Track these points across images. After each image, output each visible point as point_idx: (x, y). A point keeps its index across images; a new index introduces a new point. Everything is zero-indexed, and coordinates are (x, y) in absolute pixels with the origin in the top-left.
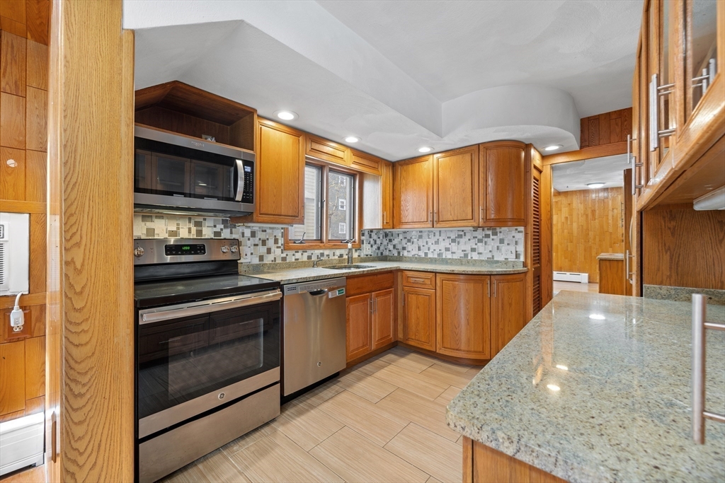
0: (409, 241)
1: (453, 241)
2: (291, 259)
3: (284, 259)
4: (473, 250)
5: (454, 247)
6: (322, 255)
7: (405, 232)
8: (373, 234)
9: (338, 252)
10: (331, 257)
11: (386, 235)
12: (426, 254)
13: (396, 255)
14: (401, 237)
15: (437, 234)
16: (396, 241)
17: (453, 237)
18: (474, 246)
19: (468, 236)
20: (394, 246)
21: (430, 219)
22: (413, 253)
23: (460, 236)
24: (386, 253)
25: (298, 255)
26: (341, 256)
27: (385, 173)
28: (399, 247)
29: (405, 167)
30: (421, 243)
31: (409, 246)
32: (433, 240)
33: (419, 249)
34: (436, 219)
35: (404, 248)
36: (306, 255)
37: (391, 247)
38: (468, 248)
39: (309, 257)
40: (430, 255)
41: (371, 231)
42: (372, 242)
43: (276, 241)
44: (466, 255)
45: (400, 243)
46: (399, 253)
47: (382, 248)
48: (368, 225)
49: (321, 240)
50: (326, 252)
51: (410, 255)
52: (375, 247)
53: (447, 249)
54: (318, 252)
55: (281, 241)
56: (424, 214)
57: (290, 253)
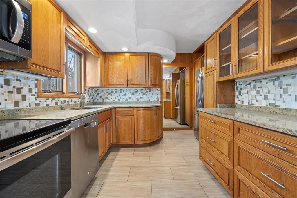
0: (109, 94)
1: (133, 94)
3: (37, 104)
4: (141, 98)
5: (133, 97)
6: (65, 101)
8: (90, 90)
10: (70, 103)
11: (95, 91)
12: (119, 100)
13: (102, 101)
14: (105, 92)
15: (125, 91)
16: (101, 94)
17: (133, 92)
18: (142, 96)
19: (139, 92)
20: (101, 97)
21: (126, 83)
22: (112, 100)
23: (136, 92)
27: (101, 57)
28: (104, 97)
29: (111, 56)
30: (116, 95)
31: (110, 97)
32: (123, 93)
33: (115, 98)
34: (129, 84)
35: (106, 98)
37: (98, 97)
38: (139, 97)
40: (121, 101)
41: (89, 88)
42: (90, 94)
44: (138, 100)
45: (104, 95)
46: (103, 100)
47: (94, 98)
48: (89, 84)
49: (62, 92)
50: (67, 100)
51: (110, 101)
52: (91, 97)
53: (130, 98)
54: (62, 99)
56: (123, 80)
57: (43, 100)
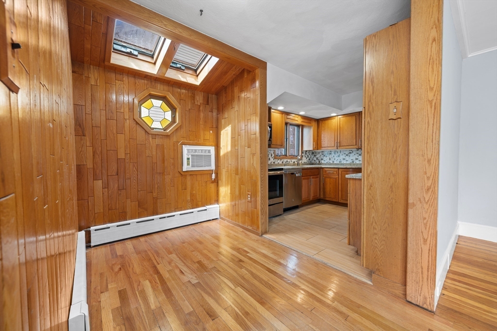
0: (324, 156)
1: (347, 155)
2: (276, 163)
3: (274, 163)
4: (357, 159)
5: (347, 158)
6: (287, 161)
7: (323, 152)
8: (307, 153)
9: (293, 161)
10: (291, 163)
11: (313, 153)
12: (333, 162)
13: (318, 162)
14: (320, 154)
15: (339, 152)
16: (318, 156)
17: (347, 153)
18: (357, 157)
19: (354, 153)
20: (317, 158)
21: (336, 145)
22: (326, 161)
23: (350, 153)
24: (313, 162)
25: (279, 161)
26: (294, 162)
27: (314, 124)
28: (320, 159)
29: (324, 122)
30: (330, 156)
31: (325, 158)
32: (337, 155)
33: (330, 159)
34: (339, 145)
35: (322, 159)
36: (281, 161)
37: (315, 159)
38: (354, 158)
39: (283, 162)
40: (335, 162)
41: (306, 151)
42: (307, 156)
43: (272, 155)
44: (353, 162)
45: (320, 157)
46: (319, 162)
47: (311, 159)
48: (305, 148)
49: (286, 155)
50: (289, 160)
51: (325, 162)
52: (308, 159)
53: (344, 159)
54: (285, 160)
55: (273, 155)
56: (333, 143)
57: (276, 160)
